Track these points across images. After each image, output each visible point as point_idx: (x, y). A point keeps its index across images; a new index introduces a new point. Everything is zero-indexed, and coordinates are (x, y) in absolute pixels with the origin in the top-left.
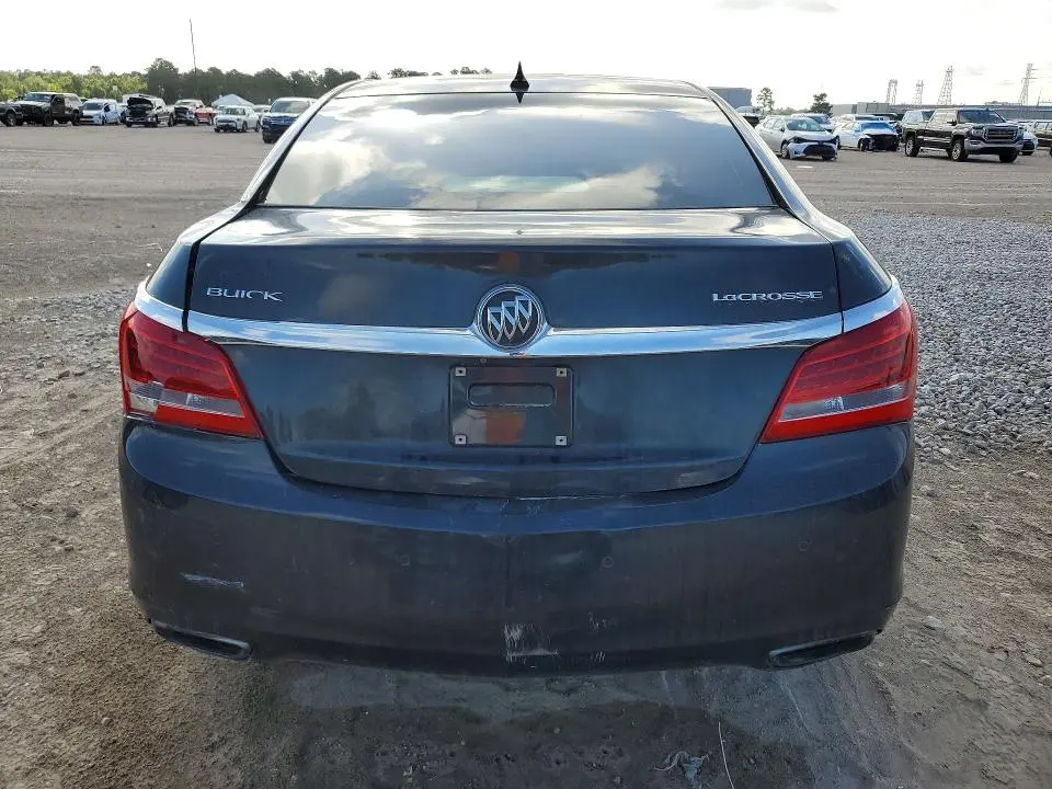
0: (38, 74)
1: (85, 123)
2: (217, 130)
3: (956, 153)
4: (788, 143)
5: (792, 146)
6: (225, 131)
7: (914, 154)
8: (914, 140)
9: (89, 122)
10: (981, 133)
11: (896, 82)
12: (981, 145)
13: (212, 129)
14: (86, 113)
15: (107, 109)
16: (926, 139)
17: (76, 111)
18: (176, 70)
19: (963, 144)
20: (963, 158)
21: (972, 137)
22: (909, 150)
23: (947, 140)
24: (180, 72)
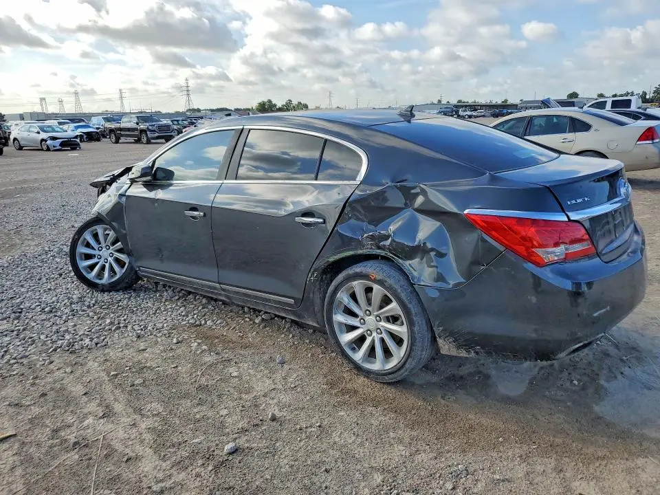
3: (144, 140)
4: (46, 141)
5: (49, 142)
7: (117, 142)
8: (115, 135)
10: (154, 128)
11: (44, 99)
12: (157, 135)
16: (122, 133)
19: (147, 135)
20: (148, 142)
21: (151, 131)
22: (114, 140)
23: (136, 133)
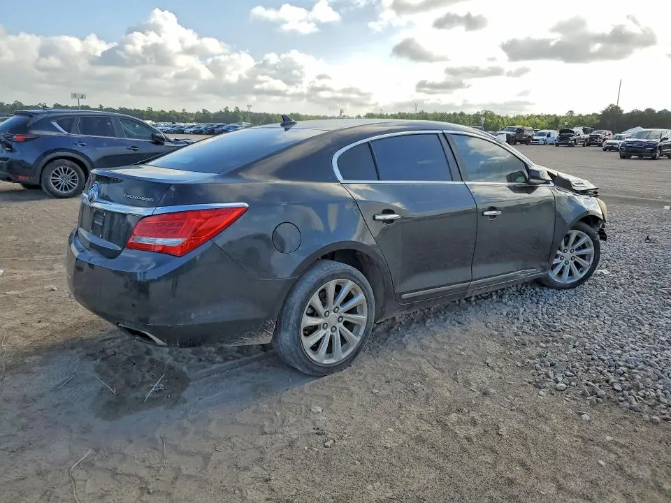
0: (538, 116)
1: (533, 144)
2: (605, 150)
6: (610, 151)
9: (536, 143)
13: (601, 149)
14: (535, 138)
15: (549, 135)
17: (530, 137)
18: (622, 111)
24: (624, 113)
